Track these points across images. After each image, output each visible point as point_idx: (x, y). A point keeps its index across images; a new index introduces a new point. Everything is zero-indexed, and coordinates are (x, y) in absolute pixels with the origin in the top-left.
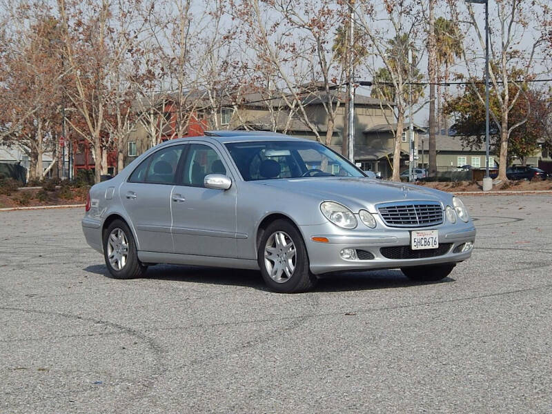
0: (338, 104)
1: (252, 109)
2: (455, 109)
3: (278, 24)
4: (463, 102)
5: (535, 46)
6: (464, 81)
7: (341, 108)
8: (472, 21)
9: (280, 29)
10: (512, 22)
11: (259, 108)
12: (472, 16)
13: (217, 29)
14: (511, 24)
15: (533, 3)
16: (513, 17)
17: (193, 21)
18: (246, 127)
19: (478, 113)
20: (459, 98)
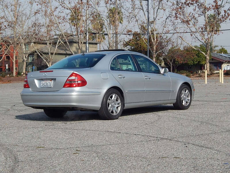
0: (83, 43)
1: (41, 44)
2: (129, 45)
3: (57, 8)
4: (132, 42)
5: (166, 19)
6: (132, 33)
7: (84, 45)
8: (142, 8)
9: (58, 10)
10: (158, 8)
11: (43, 44)
12: (142, 6)
13: (31, 9)
14: (158, 10)
15: (167, 1)
16: (159, 7)
17: (21, 5)
18: (37, 51)
19: (138, 47)
20: (130, 40)
